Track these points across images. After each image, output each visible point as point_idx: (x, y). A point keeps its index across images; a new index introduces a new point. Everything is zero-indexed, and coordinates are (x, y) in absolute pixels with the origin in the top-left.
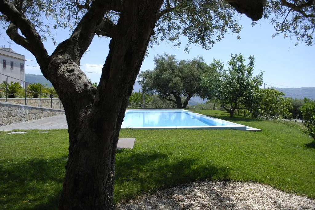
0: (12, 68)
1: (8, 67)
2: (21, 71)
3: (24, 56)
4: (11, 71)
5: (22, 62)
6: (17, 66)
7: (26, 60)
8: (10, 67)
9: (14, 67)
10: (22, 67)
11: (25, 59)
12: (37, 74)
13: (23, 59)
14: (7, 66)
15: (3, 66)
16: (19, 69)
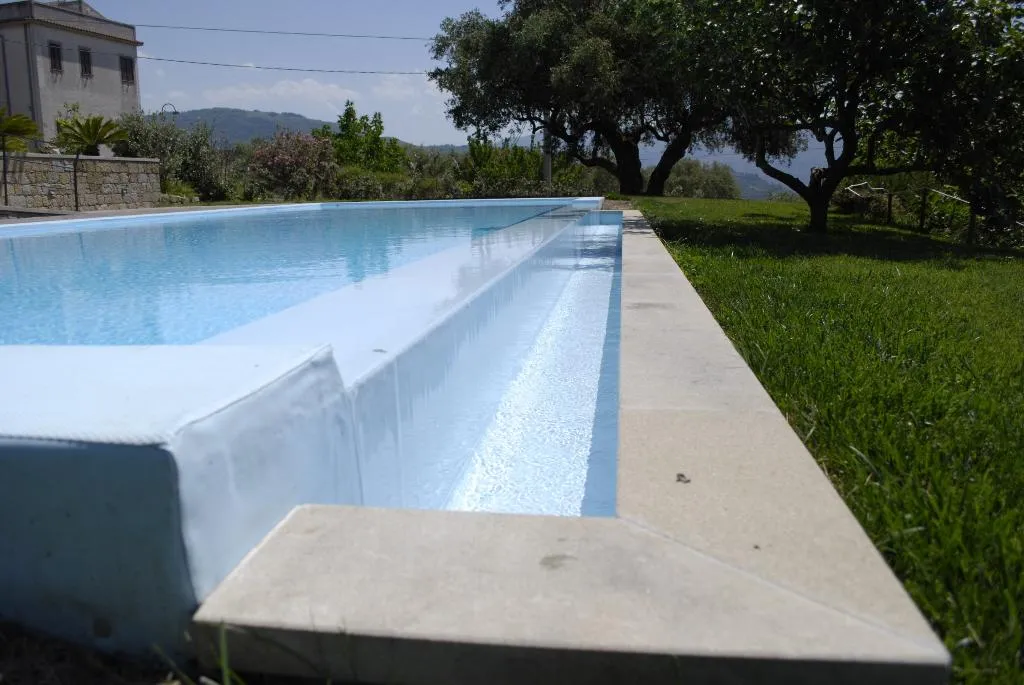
0: (86, 71)
1: (72, 68)
2: (123, 83)
3: (132, 28)
4: (85, 85)
5: (126, 51)
6: (107, 65)
7: (142, 44)
8: (78, 67)
9: (95, 70)
10: (128, 68)
11: (138, 39)
12: (279, 111)
13: (130, 38)
14: (65, 65)
15: (49, 65)
16: (116, 75)
